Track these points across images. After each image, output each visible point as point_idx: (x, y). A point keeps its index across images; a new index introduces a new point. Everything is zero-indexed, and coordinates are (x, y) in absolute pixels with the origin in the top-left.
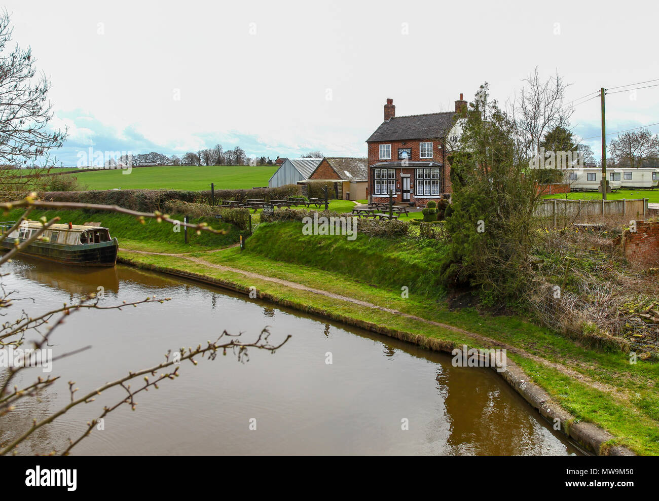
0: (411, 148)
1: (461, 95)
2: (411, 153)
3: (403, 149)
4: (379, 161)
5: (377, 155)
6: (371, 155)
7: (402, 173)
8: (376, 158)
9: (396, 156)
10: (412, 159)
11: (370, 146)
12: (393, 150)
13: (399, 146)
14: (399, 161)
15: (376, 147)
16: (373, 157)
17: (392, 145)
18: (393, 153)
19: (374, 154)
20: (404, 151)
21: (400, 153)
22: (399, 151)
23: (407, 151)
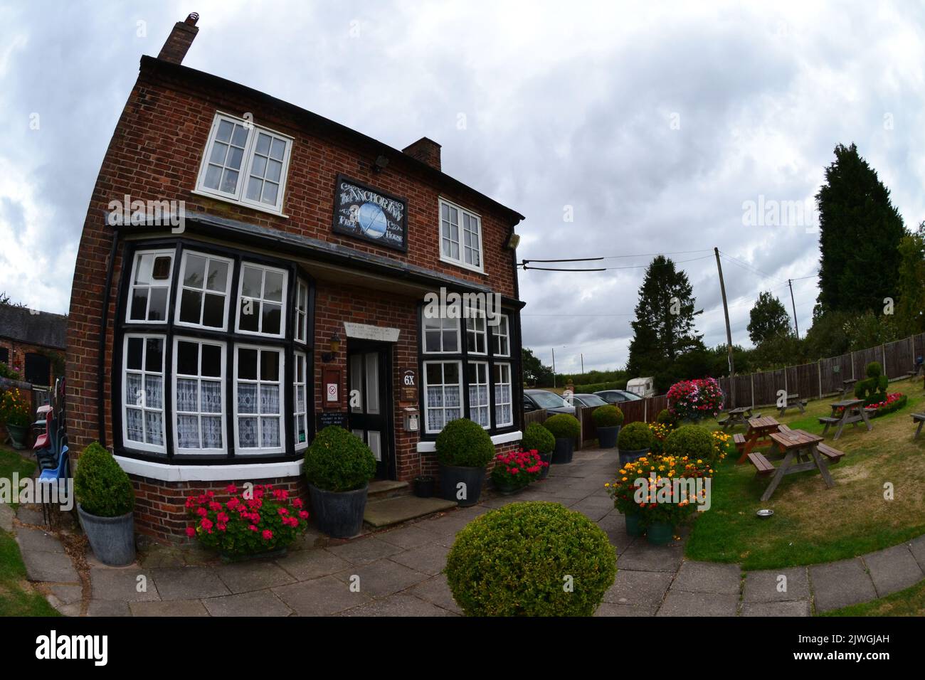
0: (403, 202)
2: (405, 223)
3: (363, 187)
5: (186, 161)
6: (140, 147)
7: (350, 314)
8: (167, 175)
9: (320, 209)
10: (410, 252)
11: (148, 92)
12: (305, 170)
13: (342, 166)
14: (340, 240)
15: (191, 110)
16: (149, 163)
17: (302, 145)
18: (304, 187)
19: (162, 148)
20: (368, 198)
21: (347, 200)
22: (342, 187)
23: (387, 205)
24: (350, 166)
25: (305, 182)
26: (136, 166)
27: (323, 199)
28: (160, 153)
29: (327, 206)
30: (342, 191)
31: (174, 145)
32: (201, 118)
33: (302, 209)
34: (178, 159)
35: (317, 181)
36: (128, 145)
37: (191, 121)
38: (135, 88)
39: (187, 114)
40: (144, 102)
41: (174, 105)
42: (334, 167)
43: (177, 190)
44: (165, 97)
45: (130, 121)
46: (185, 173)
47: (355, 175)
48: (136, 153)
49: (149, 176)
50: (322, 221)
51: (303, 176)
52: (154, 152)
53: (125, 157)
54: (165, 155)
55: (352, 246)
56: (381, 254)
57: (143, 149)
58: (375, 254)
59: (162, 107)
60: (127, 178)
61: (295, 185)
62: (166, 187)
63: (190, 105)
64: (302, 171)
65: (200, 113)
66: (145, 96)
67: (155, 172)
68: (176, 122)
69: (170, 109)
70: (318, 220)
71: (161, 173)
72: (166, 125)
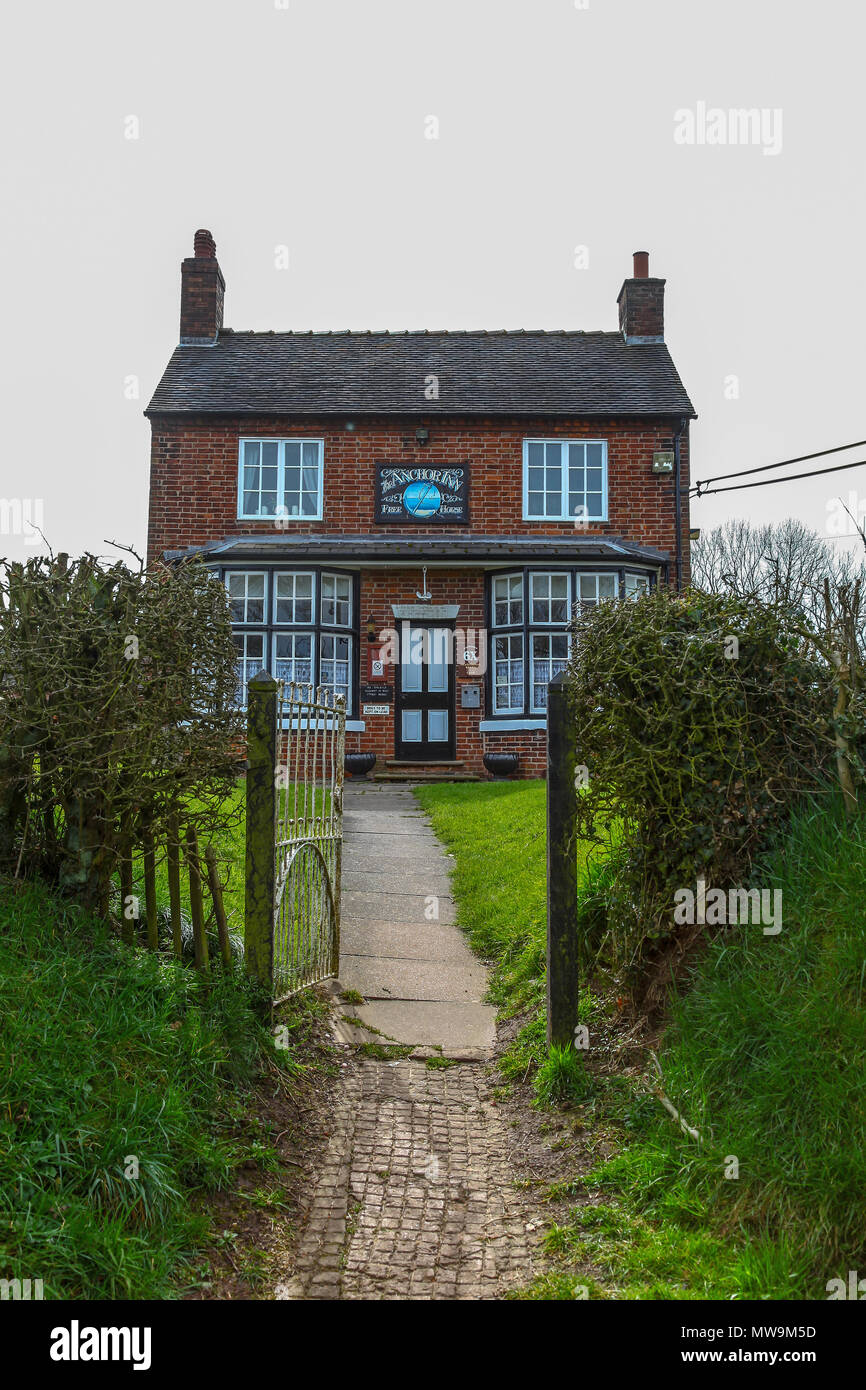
0: (464, 466)
1: (641, 259)
2: (466, 490)
3: (409, 466)
4: (233, 528)
5: (224, 495)
6: (178, 493)
7: (399, 596)
8: (210, 511)
9: (360, 504)
10: (475, 521)
11: (167, 440)
12: (339, 469)
13: (381, 451)
14: (385, 529)
15: (214, 446)
16: (192, 504)
17: (332, 444)
18: (341, 487)
19: (199, 488)
20: (414, 476)
21: (389, 487)
22: (382, 475)
23: (440, 478)
24: (391, 445)
25: (342, 482)
26: (180, 510)
27: (363, 493)
28: (198, 494)
29: (367, 499)
30: (382, 480)
31: (209, 483)
32: (226, 451)
33: (341, 509)
34: (215, 494)
35: (355, 477)
36: (167, 493)
37: (219, 456)
38: (153, 439)
39: (211, 451)
40: (167, 451)
41: (197, 446)
42: (372, 456)
43: (222, 521)
44: (185, 440)
45: (161, 472)
46: (224, 505)
47: (398, 455)
48: (176, 499)
49: (194, 516)
50: (363, 515)
51: (338, 476)
52: (193, 494)
53: (168, 504)
54: (202, 494)
55: (399, 532)
56: (434, 532)
57: (181, 494)
58: (427, 534)
59: (186, 451)
60: (174, 521)
61: (330, 487)
62: (211, 521)
63: (212, 440)
64: (336, 471)
65: (223, 446)
66: (166, 445)
67: (197, 510)
68: (204, 462)
69: (195, 451)
70: (359, 515)
71: (204, 511)
72: (195, 467)
